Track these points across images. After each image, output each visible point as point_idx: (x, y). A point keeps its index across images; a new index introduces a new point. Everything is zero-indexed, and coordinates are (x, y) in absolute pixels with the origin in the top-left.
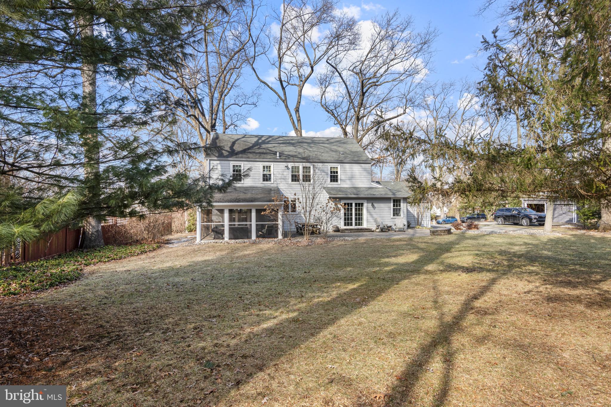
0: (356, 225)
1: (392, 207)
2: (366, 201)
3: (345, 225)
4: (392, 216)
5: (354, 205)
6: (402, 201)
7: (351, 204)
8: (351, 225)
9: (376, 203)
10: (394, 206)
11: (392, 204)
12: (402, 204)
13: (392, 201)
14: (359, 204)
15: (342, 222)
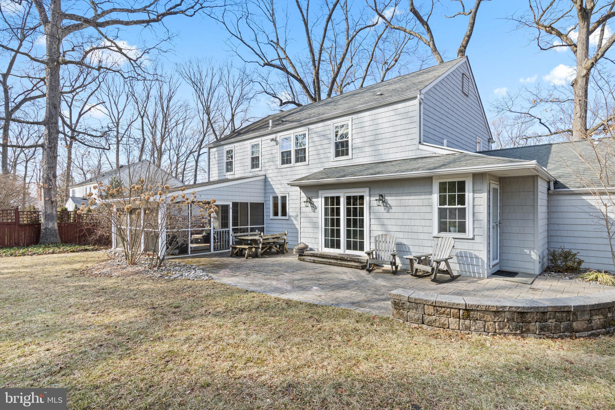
0: (349, 247)
1: (436, 205)
2: (367, 190)
3: (326, 246)
4: (435, 233)
5: (343, 201)
6: (469, 186)
7: (338, 198)
8: (338, 247)
9: (391, 195)
10: (442, 201)
11: (435, 197)
12: (469, 195)
13: (436, 188)
14: (355, 198)
15: (321, 238)
